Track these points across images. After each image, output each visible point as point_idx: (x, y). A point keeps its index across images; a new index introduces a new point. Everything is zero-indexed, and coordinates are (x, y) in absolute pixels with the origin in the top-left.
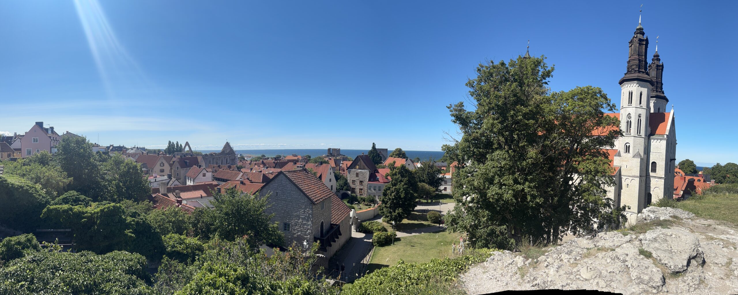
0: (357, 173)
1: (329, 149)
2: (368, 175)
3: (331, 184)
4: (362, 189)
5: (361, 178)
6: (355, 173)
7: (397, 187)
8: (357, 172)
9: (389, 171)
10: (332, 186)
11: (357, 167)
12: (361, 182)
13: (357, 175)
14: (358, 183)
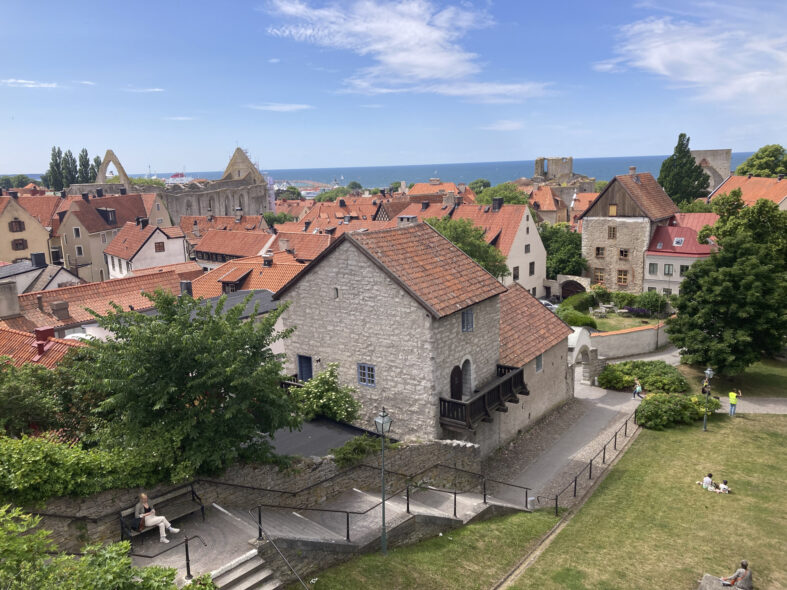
0: (610, 228)
1: (541, 162)
2: (647, 234)
3: (530, 258)
4: (625, 273)
5: (622, 240)
6: (606, 227)
7: (735, 269)
8: (611, 224)
9: (712, 220)
10: (532, 265)
11: (613, 210)
12: (624, 253)
13: (612, 232)
14: (612, 255)
